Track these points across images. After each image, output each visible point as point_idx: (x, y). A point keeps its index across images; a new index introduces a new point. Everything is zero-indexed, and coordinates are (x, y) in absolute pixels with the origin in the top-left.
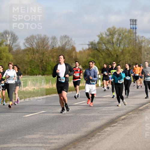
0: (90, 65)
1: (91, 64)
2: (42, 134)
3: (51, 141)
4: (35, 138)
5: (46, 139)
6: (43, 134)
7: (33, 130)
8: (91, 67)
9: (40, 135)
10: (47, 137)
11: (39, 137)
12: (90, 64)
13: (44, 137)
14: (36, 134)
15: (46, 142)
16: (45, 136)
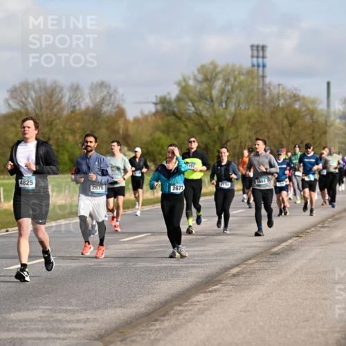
0: (89, 144)
1: (91, 142)
2: (48, 309)
3: (70, 326)
4: (33, 320)
5: (56, 320)
6: (51, 310)
7: (27, 301)
8: (90, 149)
9: (43, 312)
10: (60, 316)
11: (41, 317)
12: (87, 142)
13: (52, 317)
14: (35, 309)
15: (58, 328)
16: (54, 315)
